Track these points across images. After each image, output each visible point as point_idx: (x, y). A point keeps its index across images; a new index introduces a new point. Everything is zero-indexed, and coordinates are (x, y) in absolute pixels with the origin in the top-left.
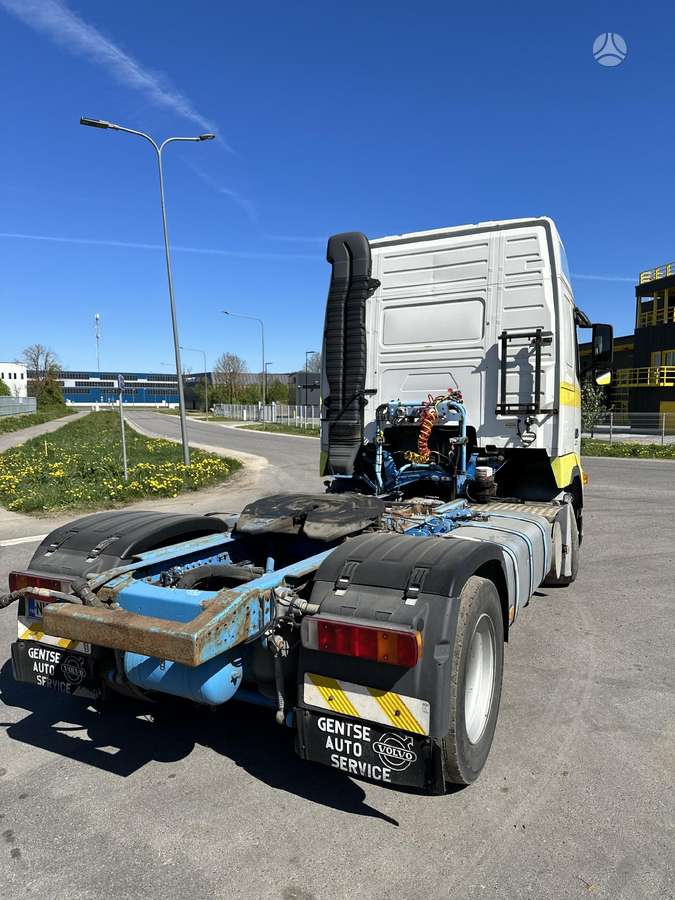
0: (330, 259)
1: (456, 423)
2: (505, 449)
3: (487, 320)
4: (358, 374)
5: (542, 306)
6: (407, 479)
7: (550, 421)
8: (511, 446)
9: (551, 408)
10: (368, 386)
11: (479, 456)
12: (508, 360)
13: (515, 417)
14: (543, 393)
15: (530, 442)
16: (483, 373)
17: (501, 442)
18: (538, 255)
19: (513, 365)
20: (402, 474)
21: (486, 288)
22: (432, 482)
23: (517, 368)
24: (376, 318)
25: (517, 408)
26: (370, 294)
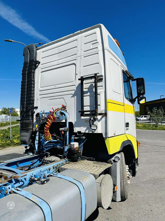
0: (24, 55)
1: (64, 121)
2: (85, 133)
3: (76, 73)
4: (31, 100)
5: (98, 63)
6: (48, 147)
7: (104, 119)
8: (87, 132)
9: (104, 112)
10: (35, 106)
11: (75, 137)
12: (84, 90)
13: (89, 117)
14: (99, 105)
15: (95, 130)
16: (75, 97)
17: (83, 130)
18: (96, 40)
19: (87, 92)
20: (46, 145)
21: (76, 58)
22: (57, 149)
23: (89, 94)
24: (38, 77)
25: (89, 113)
26: (36, 67)
